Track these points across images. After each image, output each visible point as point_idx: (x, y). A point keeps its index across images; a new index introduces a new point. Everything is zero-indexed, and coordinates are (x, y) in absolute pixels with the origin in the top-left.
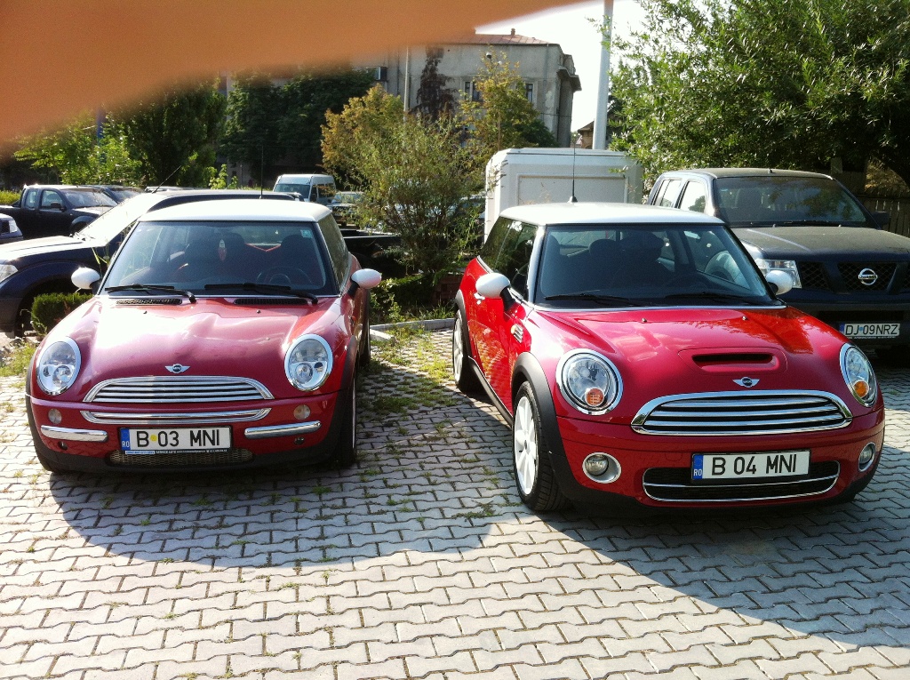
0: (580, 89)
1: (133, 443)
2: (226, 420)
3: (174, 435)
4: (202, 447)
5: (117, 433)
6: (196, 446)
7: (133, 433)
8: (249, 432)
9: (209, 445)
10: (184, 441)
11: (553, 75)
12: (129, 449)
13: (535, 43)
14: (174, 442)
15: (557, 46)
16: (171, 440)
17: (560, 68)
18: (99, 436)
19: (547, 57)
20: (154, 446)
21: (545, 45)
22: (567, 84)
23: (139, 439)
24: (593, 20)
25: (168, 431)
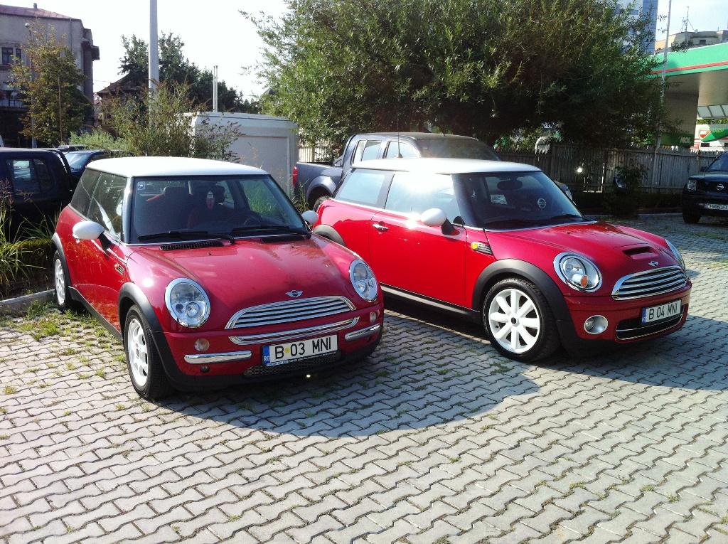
0: (99, 59)
1: (272, 358)
2: (334, 330)
3: (302, 346)
4: (321, 352)
5: (260, 351)
6: (317, 352)
7: (272, 349)
8: (348, 336)
9: (324, 350)
10: (309, 349)
11: (78, 46)
12: (269, 362)
13: (58, 17)
14: (302, 351)
15: (79, 21)
16: (300, 351)
17: (84, 39)
18: (247, 354)
19: (71, 30)
20: (288, 356)
21: (68, 20)
22: (89, 54)
23: (277, 353)
24: (245, 13)
25: (297, 343)
